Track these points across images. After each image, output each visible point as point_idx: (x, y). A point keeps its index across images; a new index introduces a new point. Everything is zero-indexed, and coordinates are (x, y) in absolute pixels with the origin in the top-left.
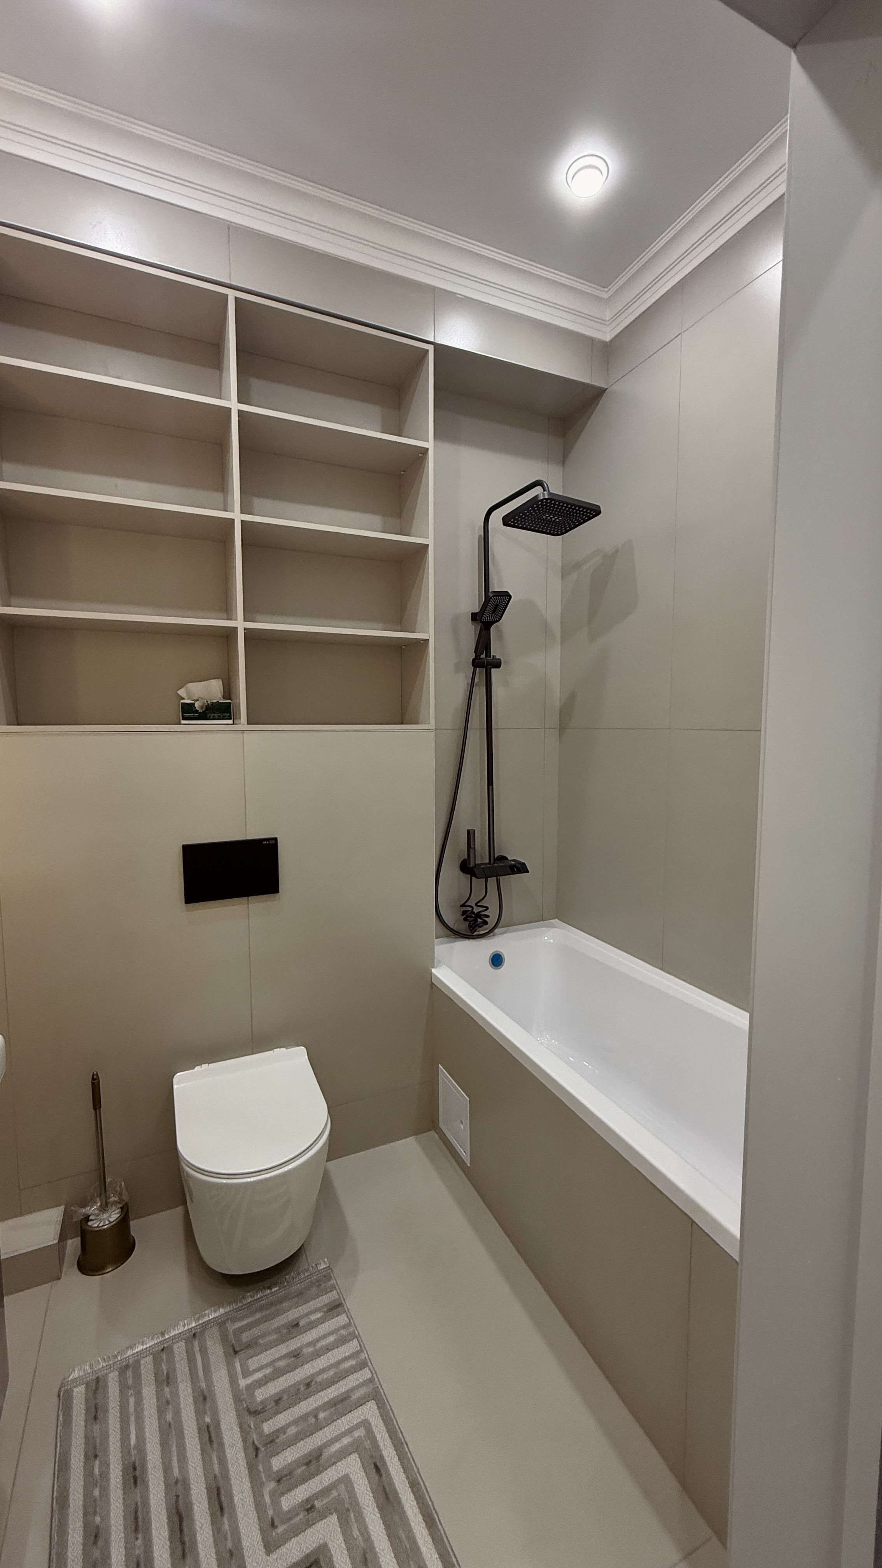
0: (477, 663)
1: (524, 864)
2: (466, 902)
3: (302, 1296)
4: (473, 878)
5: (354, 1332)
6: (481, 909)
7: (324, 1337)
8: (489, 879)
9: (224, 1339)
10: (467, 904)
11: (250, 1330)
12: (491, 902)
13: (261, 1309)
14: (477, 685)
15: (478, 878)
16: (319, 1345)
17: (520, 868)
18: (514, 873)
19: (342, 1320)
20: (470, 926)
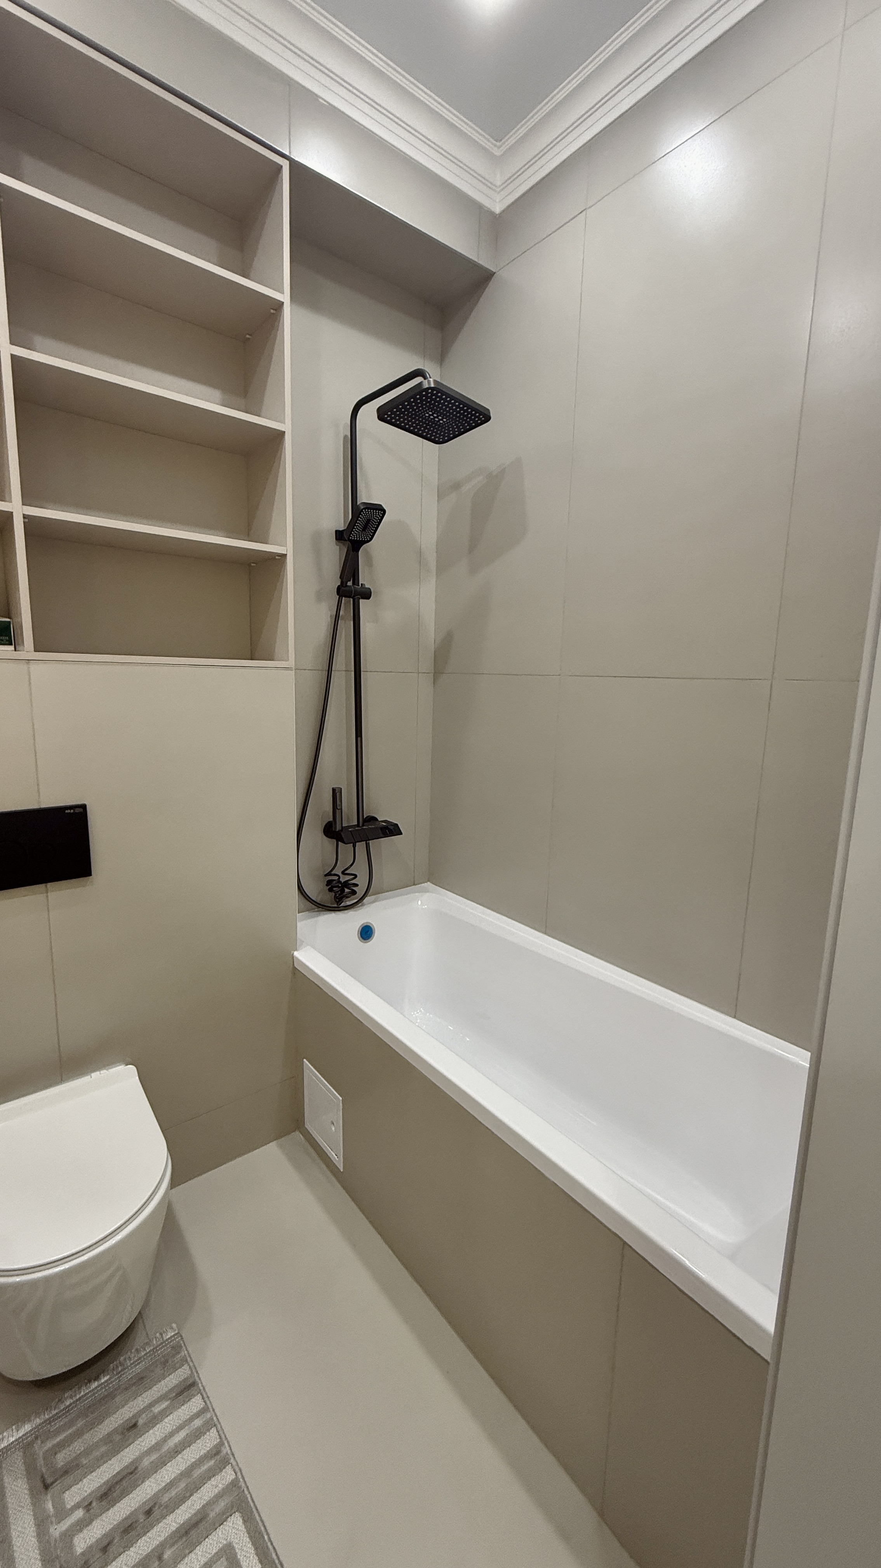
0: (342, 592)
1: (397, 825)
2: (332, 870)
3: (141, 1382)
4: (339, 842)
5: (212, 1419)
6: (348, 878)
7: (172, 1434)
8: (357, 844)
9: (31, 1470)
10: (333, 872)
11: (69, 1446)
12: (360, 869)
13: (84, 1414)
14: (342, 619)
15: (346, 844)
16: (165, 1448)
17: (392, 830)
18: (386, 835)
19: (195, 1404)
20: (335, 897)
